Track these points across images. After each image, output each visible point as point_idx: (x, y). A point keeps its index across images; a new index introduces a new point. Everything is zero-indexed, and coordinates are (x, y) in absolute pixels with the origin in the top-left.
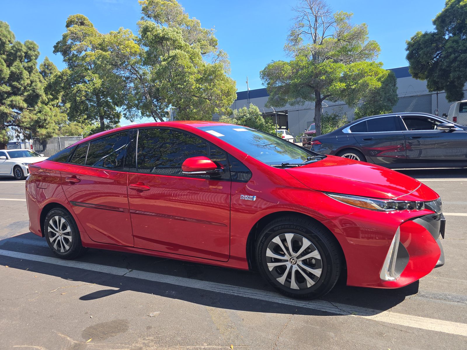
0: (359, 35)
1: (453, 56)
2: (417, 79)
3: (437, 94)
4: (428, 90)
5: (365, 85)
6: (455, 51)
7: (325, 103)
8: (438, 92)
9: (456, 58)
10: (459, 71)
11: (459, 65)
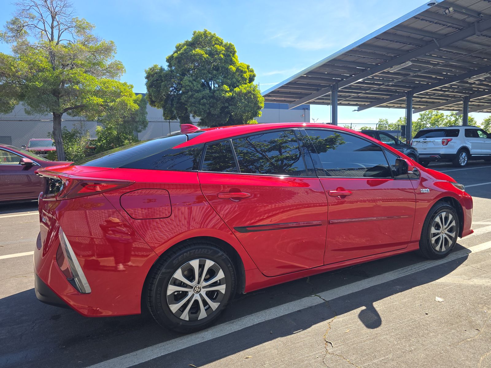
0: (107, 50)
1: (190, 93)
2: (152, 107)
3: (169, 122)
4: (163, 118)
5: (124, 105)
6: (191, 90)
7: (65, 117)
8: (171, 121)
9: (192, 95)
10: (195, 107)
11: (195, 102)
